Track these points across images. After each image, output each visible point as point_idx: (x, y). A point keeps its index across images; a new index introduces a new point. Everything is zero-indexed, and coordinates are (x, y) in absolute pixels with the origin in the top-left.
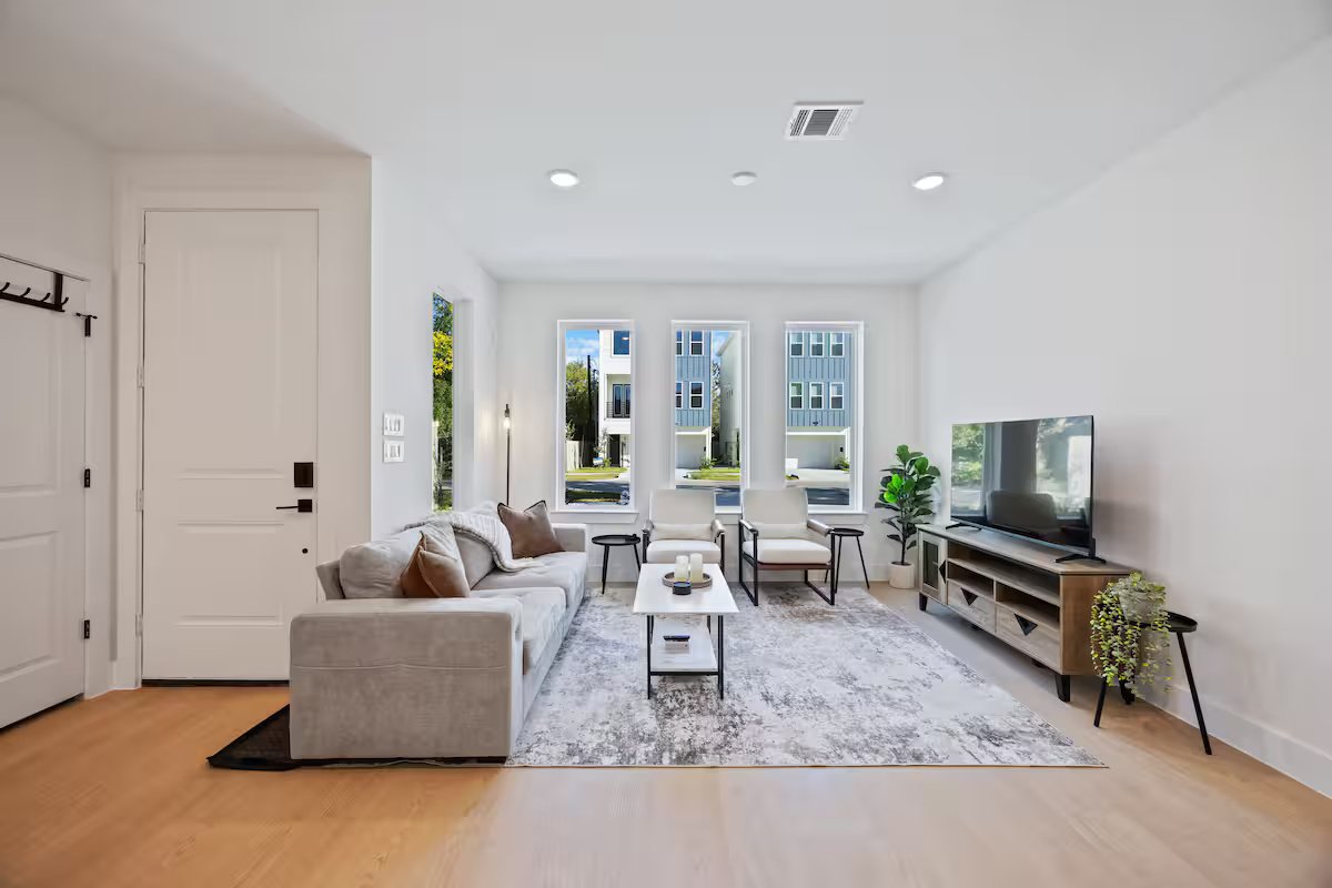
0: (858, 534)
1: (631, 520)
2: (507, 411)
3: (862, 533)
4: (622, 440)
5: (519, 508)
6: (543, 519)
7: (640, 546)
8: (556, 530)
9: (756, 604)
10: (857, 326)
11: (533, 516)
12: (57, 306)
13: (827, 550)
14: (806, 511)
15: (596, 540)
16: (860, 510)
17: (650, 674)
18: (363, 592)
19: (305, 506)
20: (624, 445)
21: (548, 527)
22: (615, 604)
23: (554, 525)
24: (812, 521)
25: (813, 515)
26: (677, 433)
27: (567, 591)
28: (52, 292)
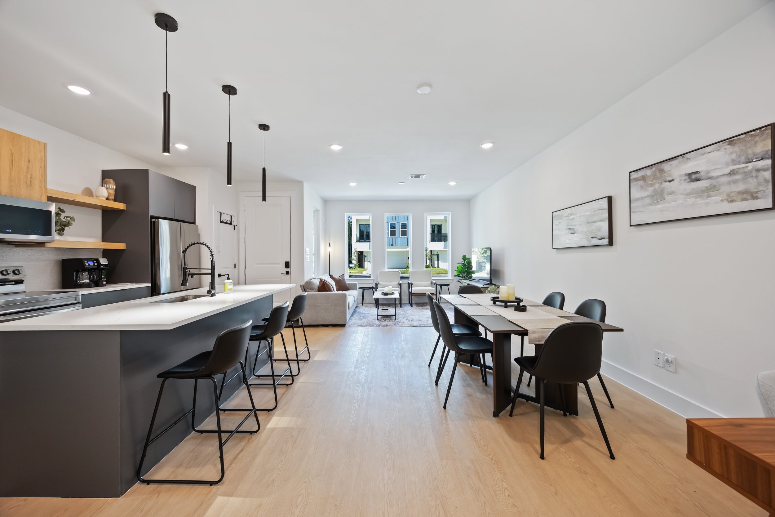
0: (448, 285)
1: (372, 282)
2: (330, 245)
3: (449, 285)
4: (364, 254)
5: (336, 276)
6: (344, 280)
7: (374, 290)
8: (348, 283)
9: (412, 306)
10: (450, 213)
11: (341, 279)
12: (231, 224)
13: (435, 289)
14: (431, 278)
15: (360, 288)
16: (451, 278)
17: (378, 315)
18: (311, 291)
19: (287, 273)
20: (365, 256)
21: (346, 283)
22: (366, 307)
23: (347, 282)
24: (433, 281)
25: (432, 279)
26: (387, 250)
27: (354, 297)
28: (230, 221)
